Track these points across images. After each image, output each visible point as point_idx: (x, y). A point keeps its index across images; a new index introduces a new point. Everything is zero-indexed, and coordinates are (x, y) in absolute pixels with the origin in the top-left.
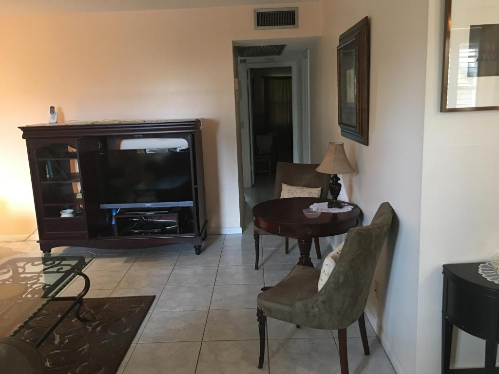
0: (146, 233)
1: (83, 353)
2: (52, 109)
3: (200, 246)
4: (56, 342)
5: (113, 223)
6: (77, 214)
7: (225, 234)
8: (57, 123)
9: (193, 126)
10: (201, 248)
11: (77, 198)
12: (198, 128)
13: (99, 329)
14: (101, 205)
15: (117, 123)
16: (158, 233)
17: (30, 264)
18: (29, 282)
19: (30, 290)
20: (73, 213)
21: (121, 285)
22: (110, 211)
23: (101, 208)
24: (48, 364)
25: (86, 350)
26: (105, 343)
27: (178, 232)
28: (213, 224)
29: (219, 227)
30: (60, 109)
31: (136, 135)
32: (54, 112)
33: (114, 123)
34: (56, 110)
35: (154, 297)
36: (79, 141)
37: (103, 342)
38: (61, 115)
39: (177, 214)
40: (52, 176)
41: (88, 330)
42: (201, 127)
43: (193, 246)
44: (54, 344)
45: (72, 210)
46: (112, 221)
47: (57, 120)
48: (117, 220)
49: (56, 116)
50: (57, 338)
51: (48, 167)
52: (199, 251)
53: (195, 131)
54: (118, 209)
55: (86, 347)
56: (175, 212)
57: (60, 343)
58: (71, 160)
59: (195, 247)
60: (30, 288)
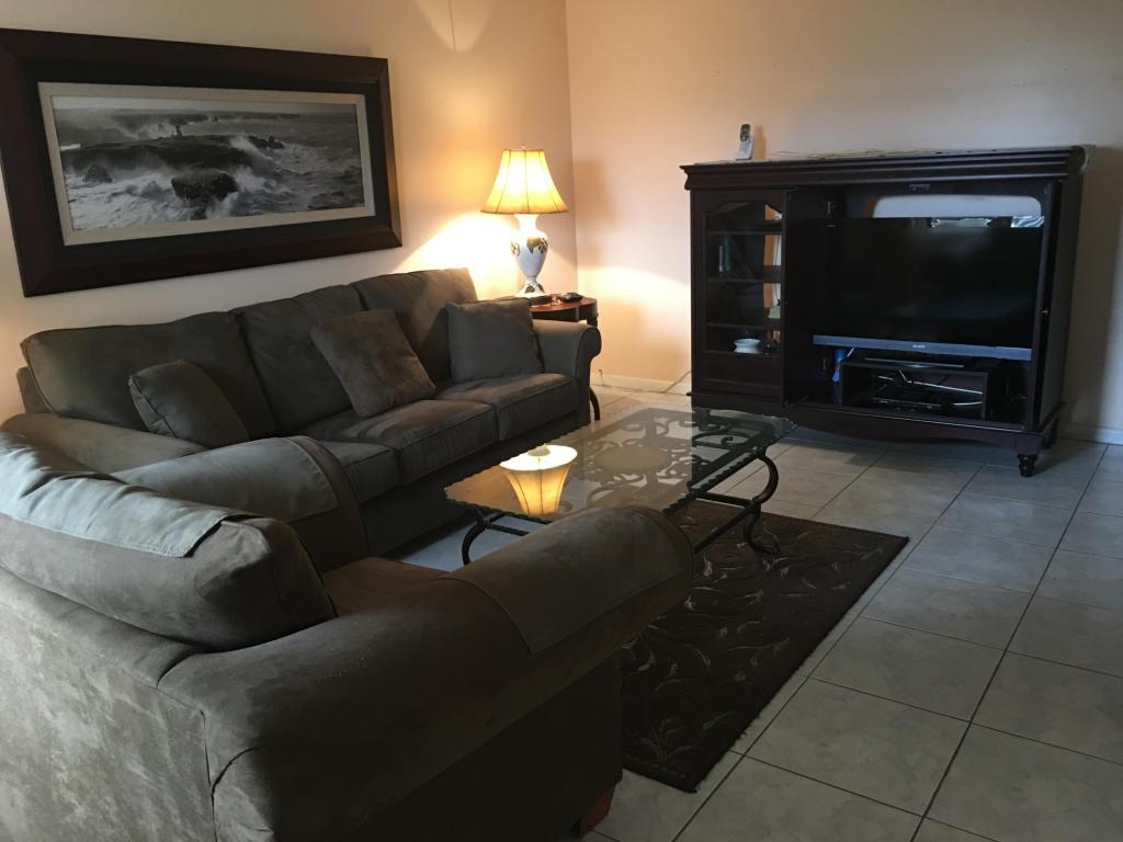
0: (906, 409)
1: (752, 603)
2: (746, 128)
3: (1034, 458)
4: (706, 574)
5: (836, 377)
6: (766, 350)
7: (1109, 444)
8: (750, 159)
9: (1064, 163)
10: (1036, 464)
11: (770, 316)
12: (1077, 169)
13: (786, 570)
14: (815, 337)
15: (875, 156)
16: (933, 412)
17: (677, 422)
18: (673, 451)
19: (674, 463)
20: (758, 347)
21: (838, 503)
22: (833, 350)
23: (815, 343)
24: (690, 605)
25: (758, 600)
26: (795, 598)
27: (983, 415)
28: (1078, 415)
29: (1093, 424)
30: (760, 130)
31: (914, 183)
32: (747, 137)
33: (869, 156)
34: (752, 133)
35: (906, 541)
36: (790, 197)
37: (790, 595)
38: (761, 143)
39: (986, 375)
40: (728, 269)
41: (764, 567)
42: (1084, 167)
43: (1015, 454)
44: (702, 575)
45: (757, 341)
46: (834, 373)
47: (752, 154)
48: (845, 371)
49: (751, 145)
50: (709, 566)
51: (724, 250)
52: (1029, 468)
53: (1065, 174)
54: (849, 349)
55: (758, 595)
56: (983, 370)
57: (713, 576)
58: (768, 237)
59: (1020, 457)
60: (674, 460)
